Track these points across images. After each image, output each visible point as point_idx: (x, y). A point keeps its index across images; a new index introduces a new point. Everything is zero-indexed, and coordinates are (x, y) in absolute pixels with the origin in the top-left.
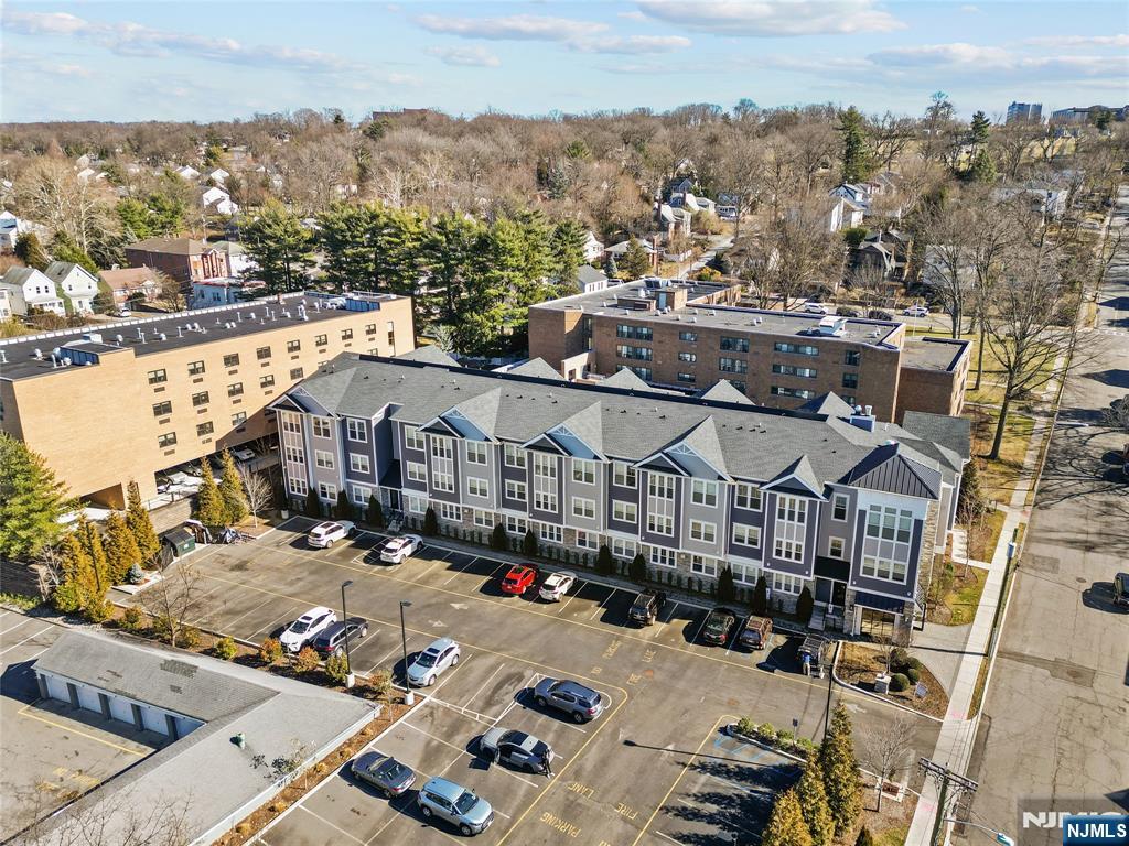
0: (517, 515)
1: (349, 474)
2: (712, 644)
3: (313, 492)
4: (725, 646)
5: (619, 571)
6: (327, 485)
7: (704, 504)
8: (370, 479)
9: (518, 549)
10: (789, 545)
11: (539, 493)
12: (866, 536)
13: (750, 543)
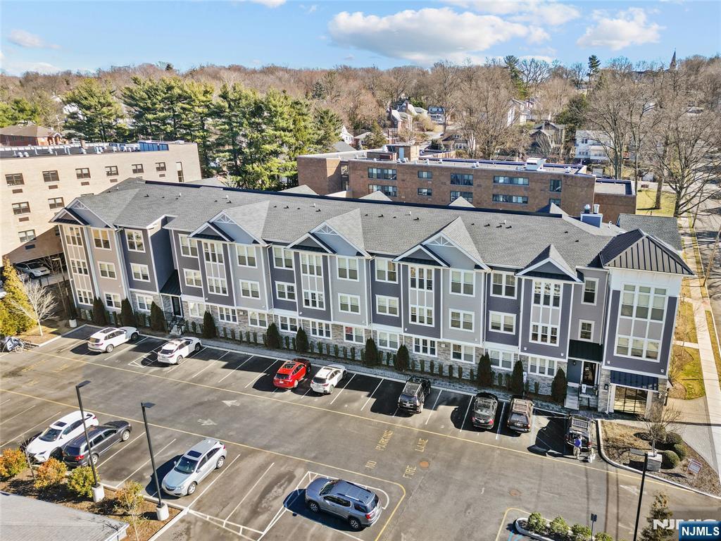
0: (289, 314)
1: (132, 284)
2: (481, 428)
3: (98, 302)
4: (494, 430)
5: (385, 362)
6: (112, 294)
7: (462, 294)
8: (150, 287)
9: (291, 346)
10: (545, 329)
11: (307, 291)
12: (619, 316)
13: (505, 329)
